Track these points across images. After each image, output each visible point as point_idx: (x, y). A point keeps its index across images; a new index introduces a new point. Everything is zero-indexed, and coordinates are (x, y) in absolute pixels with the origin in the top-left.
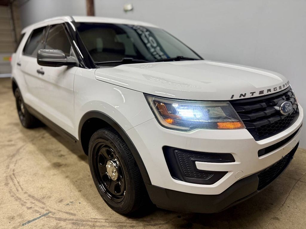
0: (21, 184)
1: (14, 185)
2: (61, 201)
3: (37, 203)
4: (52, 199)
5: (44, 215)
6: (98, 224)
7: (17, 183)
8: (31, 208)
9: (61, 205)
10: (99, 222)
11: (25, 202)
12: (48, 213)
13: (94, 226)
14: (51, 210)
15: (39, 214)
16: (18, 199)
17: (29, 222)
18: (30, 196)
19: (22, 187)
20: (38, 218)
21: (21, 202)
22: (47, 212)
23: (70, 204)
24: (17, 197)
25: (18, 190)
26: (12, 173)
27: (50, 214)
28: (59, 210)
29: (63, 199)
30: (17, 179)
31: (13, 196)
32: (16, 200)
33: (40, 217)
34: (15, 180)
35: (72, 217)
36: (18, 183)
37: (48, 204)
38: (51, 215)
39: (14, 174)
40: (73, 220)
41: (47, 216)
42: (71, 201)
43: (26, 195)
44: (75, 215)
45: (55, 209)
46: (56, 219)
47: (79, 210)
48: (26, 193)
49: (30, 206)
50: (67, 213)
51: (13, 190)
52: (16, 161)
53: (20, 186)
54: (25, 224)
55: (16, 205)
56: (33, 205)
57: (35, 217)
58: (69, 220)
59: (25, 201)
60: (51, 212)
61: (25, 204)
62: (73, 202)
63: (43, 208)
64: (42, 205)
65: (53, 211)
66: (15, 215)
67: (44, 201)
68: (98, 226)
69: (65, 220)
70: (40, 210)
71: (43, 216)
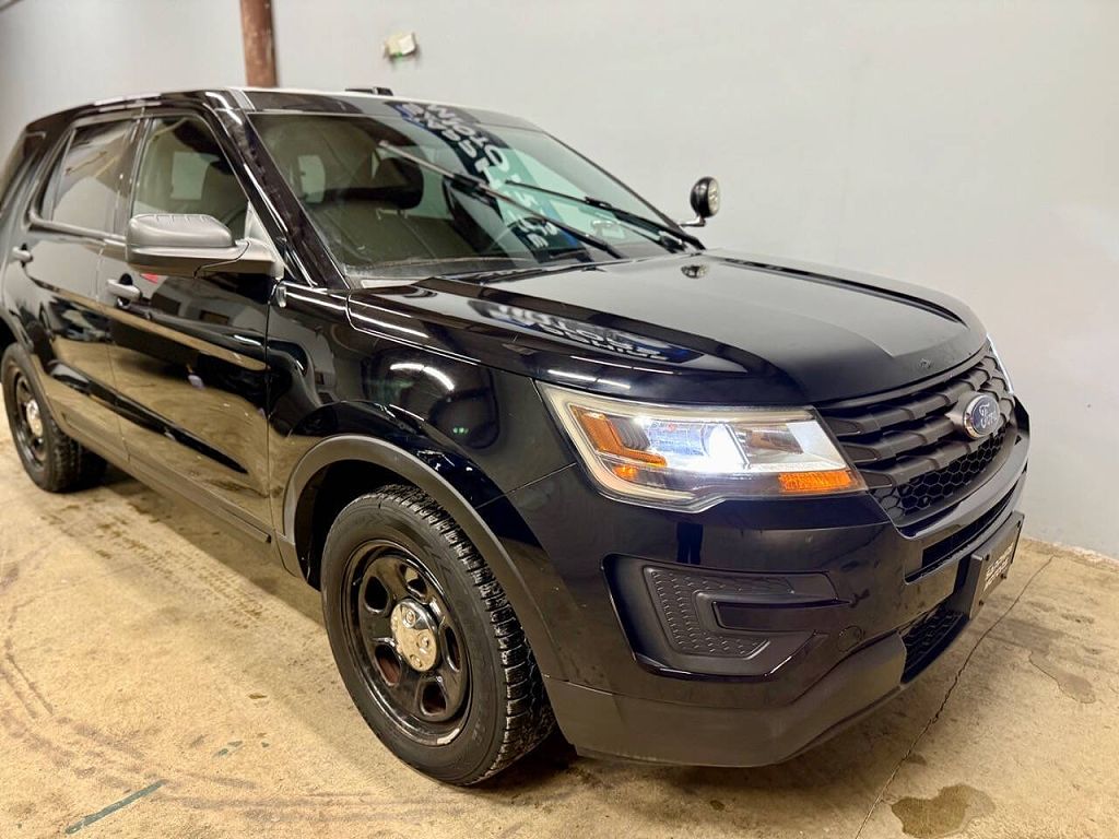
0: (43, 690)
1: (18, 694)
2: (198, 742)
3: (109, 752)
4: (162, 736)
5: (143, 793)
6: (335, 810)
7: (27, 686)
8: (92, 770)
9: (198, 756)
10: (339, 804)
11: (67, 754)
12: (157, 785)
13: (322, 818)
14: (163, 774)
15: (123, 789)
16: (38, 744)
17: (90, 819)
18: (81, 730)
19: (48, 700)
20: (122, 804)
21: (53, 753)
22: (154, 781)
23: (231, 749)
24: (35, 737)
25: (34, 715)
26: (4, 651)
27: (162, 789)
28: (192, 775)
29: (203, 734)
30: (26, 674)
31: (21, 736)
32: (34, 748)
33: (128, 801)
34: (19, 676)
35: (242, 794)
36: (32, 686)
37: (150, 754)
38: (168, 793)
39: (11, 658)
40: (246, 802)
41: (152, 795)
42: (234, 739)
43: (67, 729)
44: (252, 786)
45: (178, 771)
46: (186, 801)
47: (265, 768)
48: (63, 721)
49: (88, 766)
50: (222, 781)
51: (17, 713)
52: (15, 609)
53: (40, 697)
54: (78, 827)
55: (35, 765)
56: (98, 760)
57: (109, 803)
58: (233, 804)
59: (65, 747)
60: (164, 782)
61: (66, 759)
62: (241, 742)
63: (136, 770)
64: (130, 761)
65: (174, 777)
66: (34, 799)
67: (136, 743)
68: (335, 819)
69: (219, 805)
70: (126, 777)
71: (137, 796)
